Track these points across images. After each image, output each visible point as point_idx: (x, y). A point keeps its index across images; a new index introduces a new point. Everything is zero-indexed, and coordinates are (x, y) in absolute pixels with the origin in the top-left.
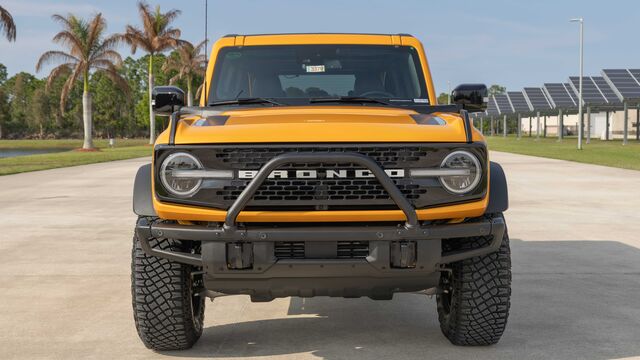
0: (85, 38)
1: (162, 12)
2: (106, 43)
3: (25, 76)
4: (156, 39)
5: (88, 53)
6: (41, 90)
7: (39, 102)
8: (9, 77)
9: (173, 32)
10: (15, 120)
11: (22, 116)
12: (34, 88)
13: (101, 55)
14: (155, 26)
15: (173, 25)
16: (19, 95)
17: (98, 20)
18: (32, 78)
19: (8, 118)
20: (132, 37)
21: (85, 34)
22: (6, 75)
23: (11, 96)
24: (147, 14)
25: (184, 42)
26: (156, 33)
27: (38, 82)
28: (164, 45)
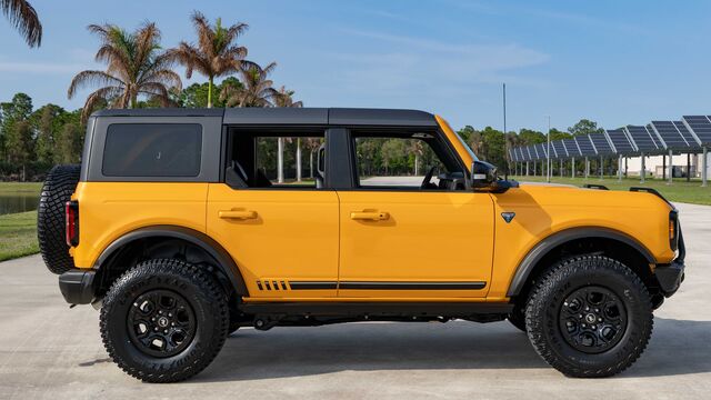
0: (132, 54)
1: (223, 26)
2: (158, 61)
3: (53, 109)
4: (216, 59)
5: (136, 75)
6: (71, 124)
7: (70, 138)
8: (34, 110)
9: (237, 50)
10: (41, 159)
11: (50, 154)
12: (63, 122)
13: (152, 76)
14: (215, 42)
15: (238, 41)
16: (46, 129)
17: (150, 31)
18: (61, 111)
19: (33, 157)
20: (187, 56)
21: (130, 48)
22: (30, 107)
23: (36, 132)
24: (206, 28)
25: (251, 63)
26: (216, 53)
27: (68, 115)
28: (226, 67)
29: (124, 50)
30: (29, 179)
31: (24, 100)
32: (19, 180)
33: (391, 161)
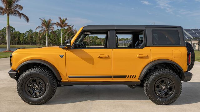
0: (47, 24)
2: (51, 25)
3: (36, 32)
5: (47, 27)
8: (33, 32)
9: (66, 23)
10: (34, 41)
13: (50, 28)
15: (66, 22)
16: (35, 36)
17: (50, 20)
19: (32, 41)
20: (58, 24)
21: (47, 23)
23: (33, 36)
26: (63, 24)
28: (65, 26)
29: (45, 23)
30: (31, 45)
31: (31, 31)
32: (30, 45)
33: (98, 43)
